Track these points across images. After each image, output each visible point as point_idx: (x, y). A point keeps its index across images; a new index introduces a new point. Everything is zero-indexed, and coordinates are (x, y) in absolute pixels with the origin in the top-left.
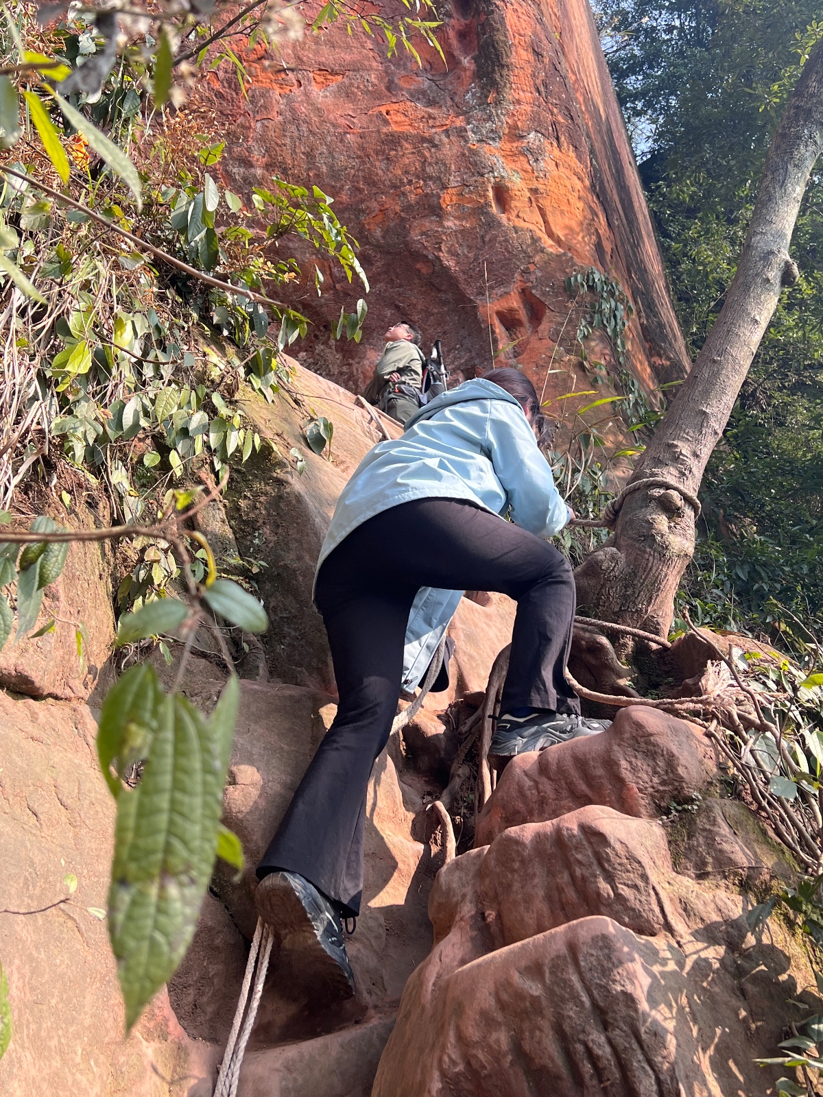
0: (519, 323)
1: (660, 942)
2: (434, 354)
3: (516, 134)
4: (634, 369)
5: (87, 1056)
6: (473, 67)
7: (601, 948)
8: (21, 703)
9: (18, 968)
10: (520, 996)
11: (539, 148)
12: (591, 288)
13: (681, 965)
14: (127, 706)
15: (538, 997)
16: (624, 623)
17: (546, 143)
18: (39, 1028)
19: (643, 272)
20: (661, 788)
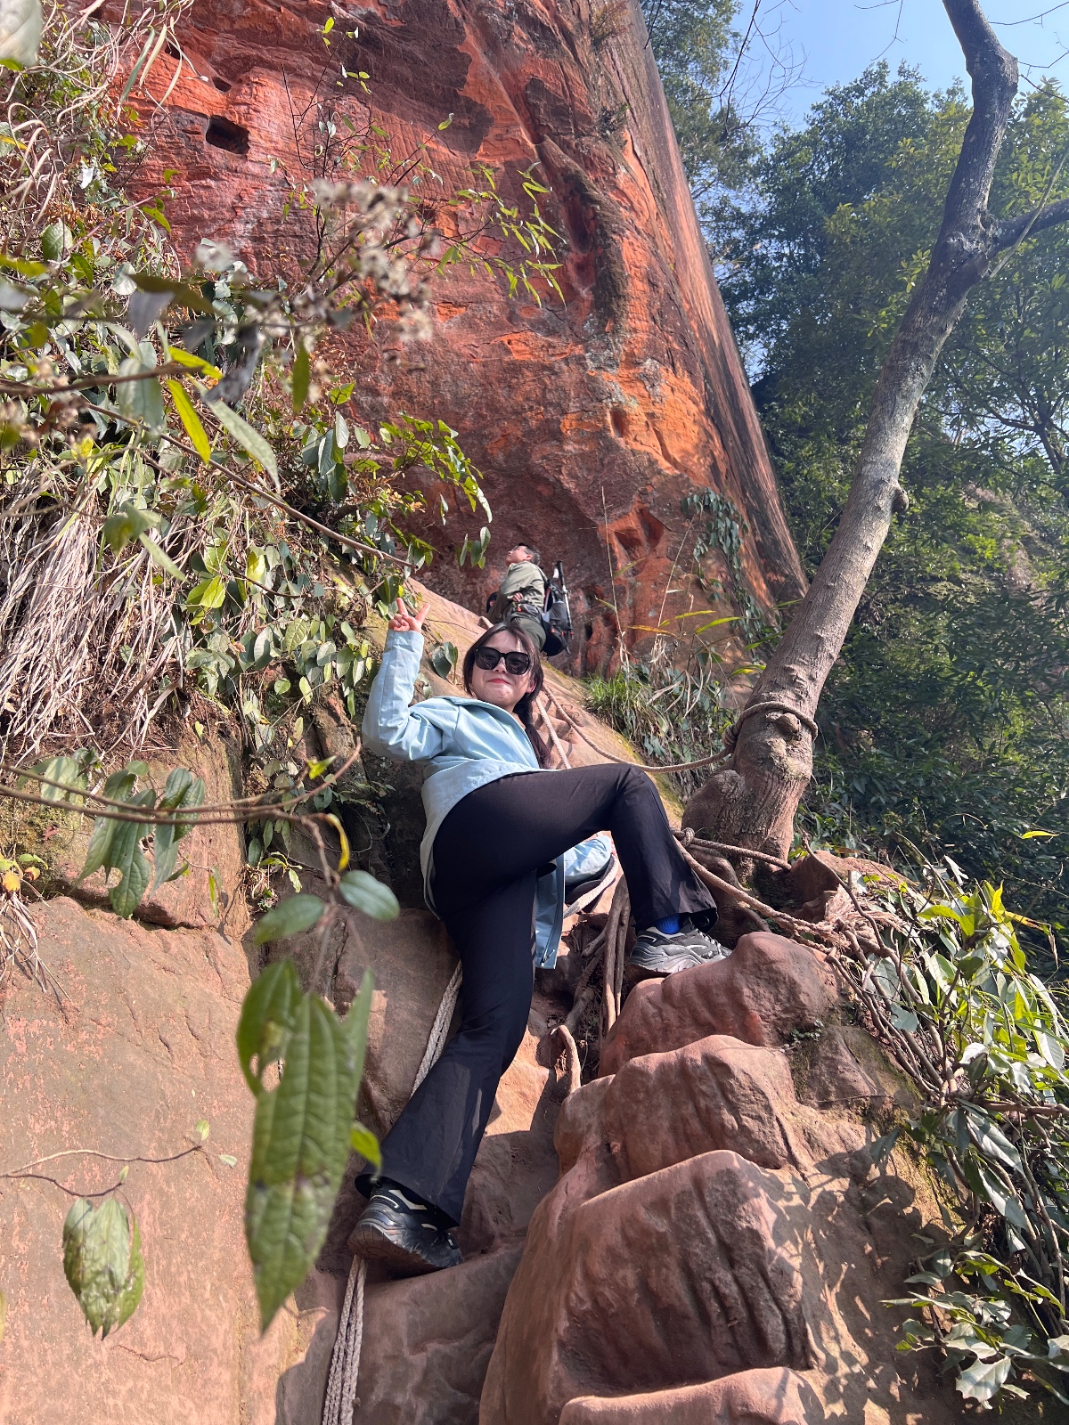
0: (638, 542)
1: (784, 1175)
2: (556, 574)
3: (632, 361)
4: (750, 585)
5: (216, 1290)
6: (591, 298)
7: (726, 1184)
8: (153, 933)
9: (149, 1203)
10: (646, 1232)
11: (655, 374)
12: (708, 508)
13: (806, 1199)
14: (266, 1004)
15: (665, 1233)
16: (744, 845)
17: (662, 369)
18: (169, 1264)
19: (757, 490)
20: (783, 1016)
